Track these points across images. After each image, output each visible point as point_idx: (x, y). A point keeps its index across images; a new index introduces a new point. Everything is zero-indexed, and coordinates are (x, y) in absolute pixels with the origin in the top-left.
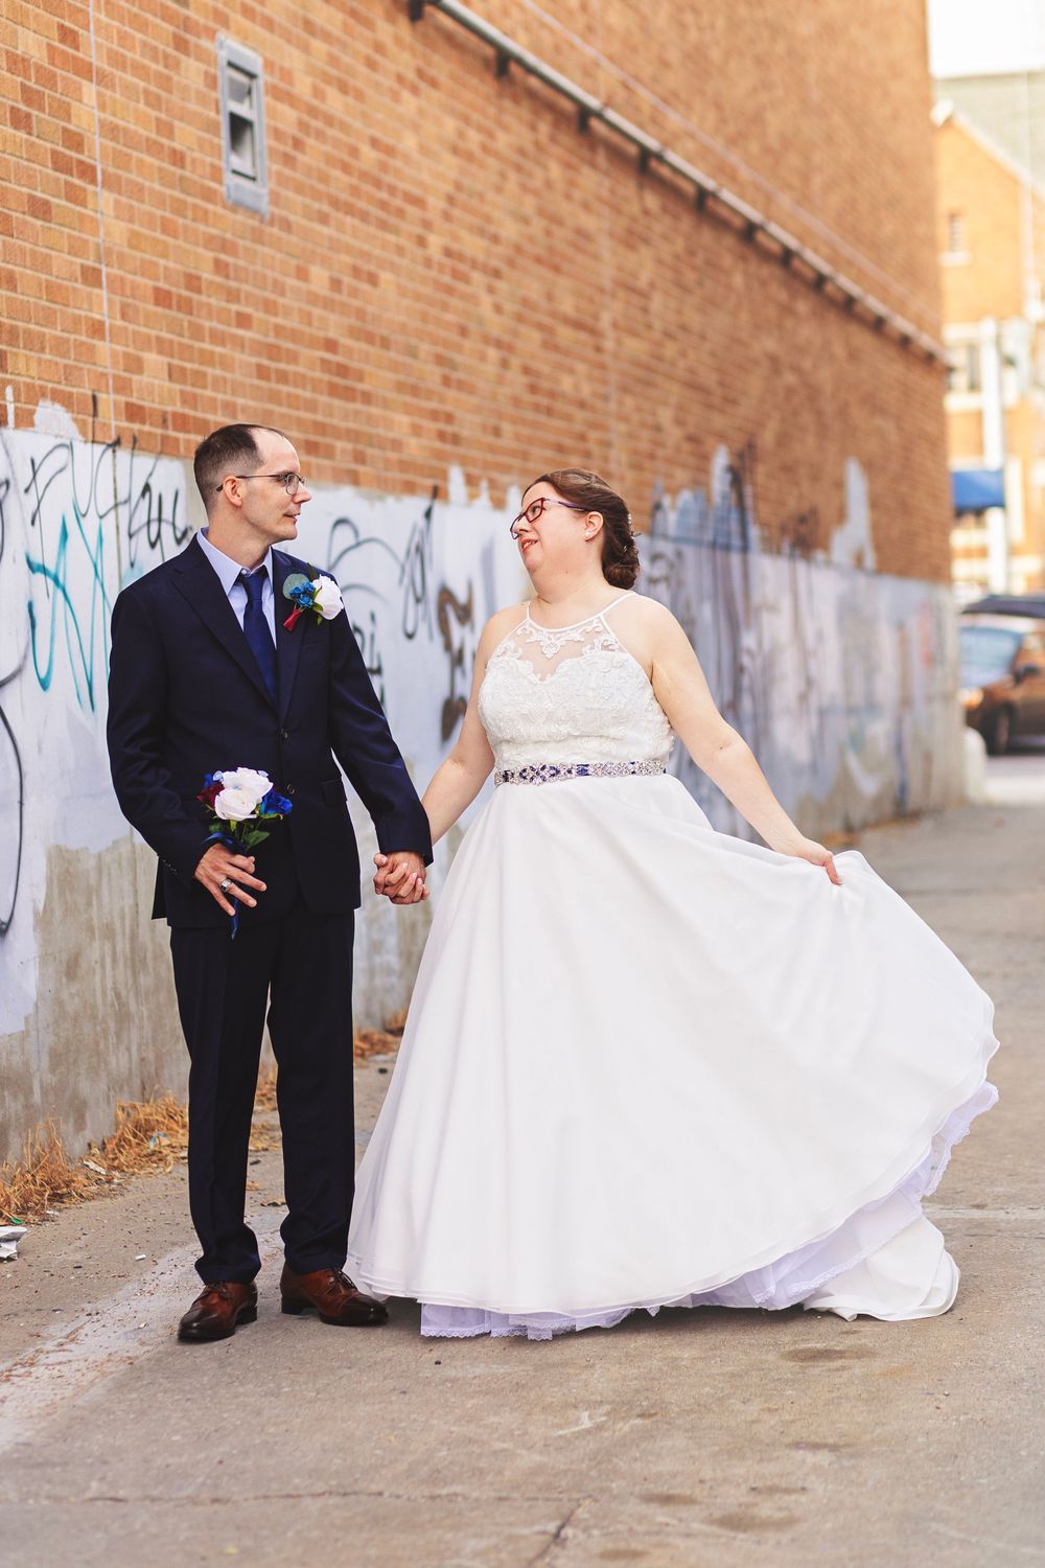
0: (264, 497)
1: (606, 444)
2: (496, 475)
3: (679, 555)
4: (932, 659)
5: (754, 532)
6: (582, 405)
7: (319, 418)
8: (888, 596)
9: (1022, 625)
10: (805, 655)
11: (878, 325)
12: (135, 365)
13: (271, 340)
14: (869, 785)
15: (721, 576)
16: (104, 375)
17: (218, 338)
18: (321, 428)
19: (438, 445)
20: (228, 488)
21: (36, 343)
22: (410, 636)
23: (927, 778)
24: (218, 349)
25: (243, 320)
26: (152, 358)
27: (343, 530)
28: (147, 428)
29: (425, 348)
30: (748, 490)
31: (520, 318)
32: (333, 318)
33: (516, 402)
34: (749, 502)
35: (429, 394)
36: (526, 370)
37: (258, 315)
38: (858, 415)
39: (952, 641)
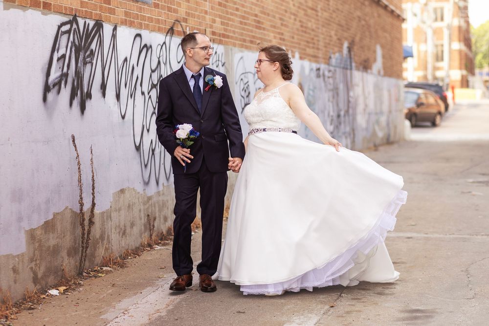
1: (318, 41)
2: (292, 49)
3: (335, 70)
4: (398, 100)
5: (354, 65)
6: (313, 30)
7: (253, 34)
8: (387, 82)
9: (419, 91)
10: (365, 98)
11: (386, 7)
12: (214, 21)
13: (243, 14)
14: (380, 134)
15: (345, 76)
16: (207, 24)
17: (232, 14)
18: (254, 37)
19: (280, 41)
20: (188, 51)
21: (193, 16)
23: (395, 133)
24: (232, 17)
25: (237, 9)
26: (218, 19)
28: (216, 37)
29: (277, 16)
30: (352, 53)
31: (299, 8)
32: (257, 8)
33: (298, 30)
34: (352, 56)
35: (278, 28)
36: (300, 21)
37: (241, 8)
38: (380, 33)
39: (403, 95)
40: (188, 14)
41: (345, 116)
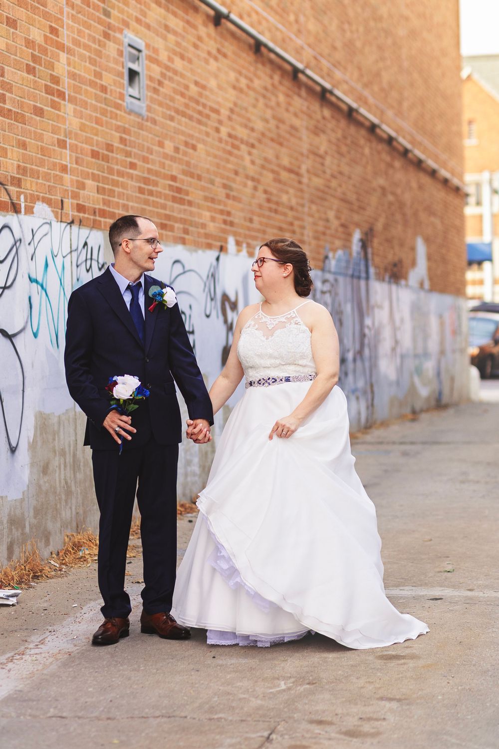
0: (141, 249)
1: (303, 227)
2: (250, 241)
3: (336, 280)
4: (456, 332)
5: (372, 270)
6: (292, 208)
7: (167, 212)
8: (436, 302)
10: (395, 329)
11: (433, 173)
12: (82, 186)
13: (146, 175)
14: (424, 392)
15: (356, 291)
16: (67, 190)
17: (120, 174)
18: (168, 217)
19: (223, 226)
20: (124, 244)
21: (35, 174)
22: (208, 316)
23: (452, 389)
24: (121, 179)
25: (133, 166)
26: (89, 183)
27: (178, 266)
28: (86, 216)
29: (218, 180)
30: (370, 251)
31: (263, 167)
32: (175, 165)
33: (260, 206)
34: (370, 256)
35: (220, 202)
36: (266, 192)
37: (139, 163)
38: (423, 216)
39: (465, 324)
40: (23, 170)
41: (355, 360)
